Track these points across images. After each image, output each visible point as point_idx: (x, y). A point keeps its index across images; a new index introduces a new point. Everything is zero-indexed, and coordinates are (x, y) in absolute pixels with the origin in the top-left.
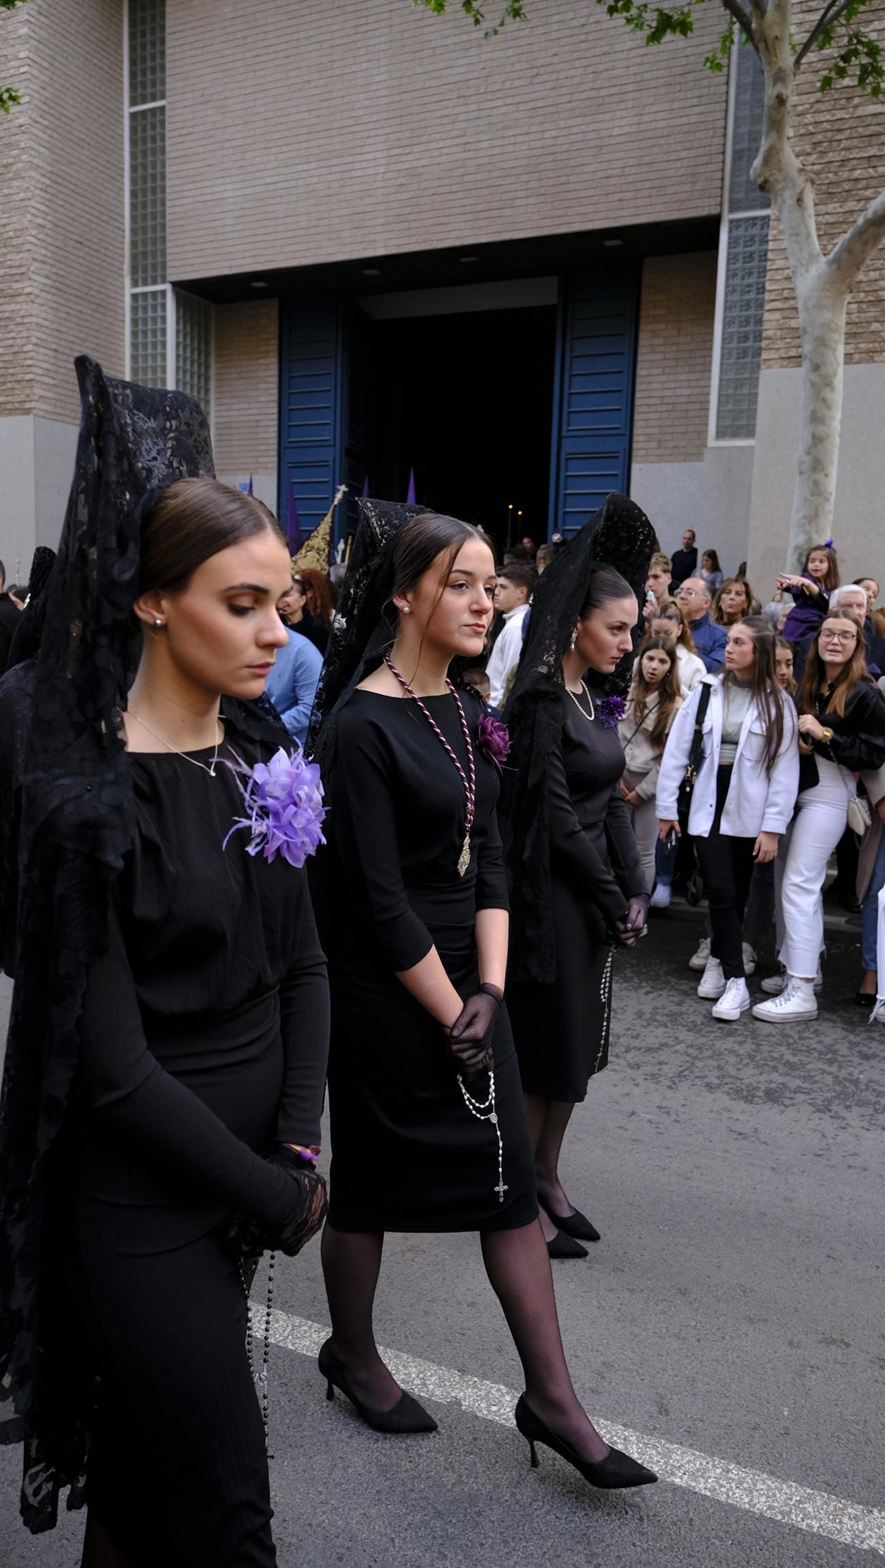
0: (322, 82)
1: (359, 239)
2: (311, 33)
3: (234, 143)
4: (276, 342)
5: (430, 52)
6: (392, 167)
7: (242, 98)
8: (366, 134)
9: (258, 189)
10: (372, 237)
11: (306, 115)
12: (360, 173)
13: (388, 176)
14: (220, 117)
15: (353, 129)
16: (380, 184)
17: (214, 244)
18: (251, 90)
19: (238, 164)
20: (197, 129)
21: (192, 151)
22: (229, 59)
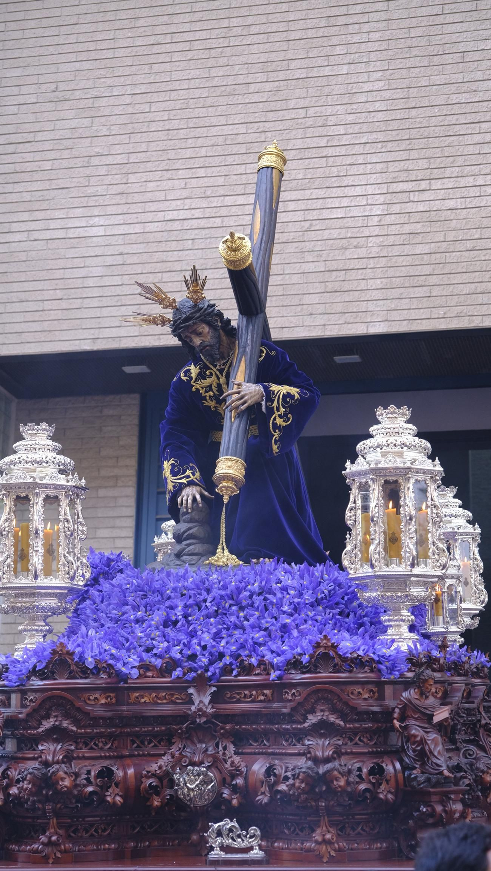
0: (268, 86)
1: (339, 308)
2: (250, 20)
3: (110, 160)
4: (133, 462)
5: (457, 57)
6: (396, 208)
7: (128, 99)
8: (349, 160)
9: (151, 227)
10: (363, 306)
11: (242, 129)
12: (340, 213)
13: (388, 220)
14: (87, 122)
15: (325, 152)
16: (376, 231)
17: (64, 304)
18: (143, 89)
19: (114, 190)
20: (39, 137)
21: (29, 167)
22: (105, 45)
